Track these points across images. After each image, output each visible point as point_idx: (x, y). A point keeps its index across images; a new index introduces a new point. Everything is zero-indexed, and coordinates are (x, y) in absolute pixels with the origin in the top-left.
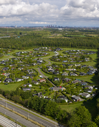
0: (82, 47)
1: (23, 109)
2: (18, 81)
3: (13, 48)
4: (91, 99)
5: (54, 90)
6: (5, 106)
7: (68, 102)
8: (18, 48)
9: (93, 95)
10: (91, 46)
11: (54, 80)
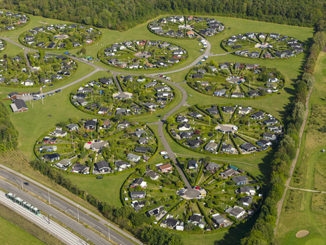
0: (276, 17)
1: (135, 243)
2: (121, 170)
3: (95, 23)
4: (244, 222)
5: (184, 197)
6: (107, 236)
7: (205, 228)
8: (110, 25)
9: (250, 213)
10: (297, 16)
11: (188, 168)
